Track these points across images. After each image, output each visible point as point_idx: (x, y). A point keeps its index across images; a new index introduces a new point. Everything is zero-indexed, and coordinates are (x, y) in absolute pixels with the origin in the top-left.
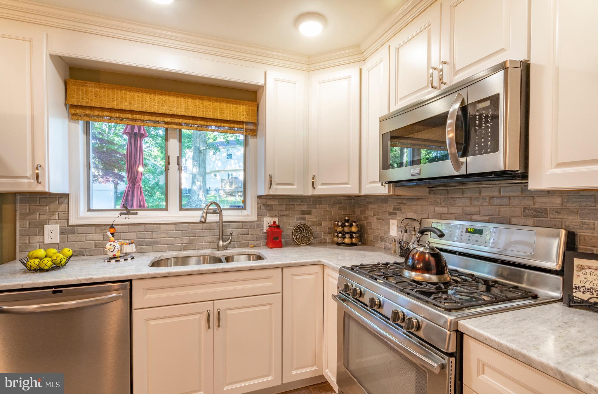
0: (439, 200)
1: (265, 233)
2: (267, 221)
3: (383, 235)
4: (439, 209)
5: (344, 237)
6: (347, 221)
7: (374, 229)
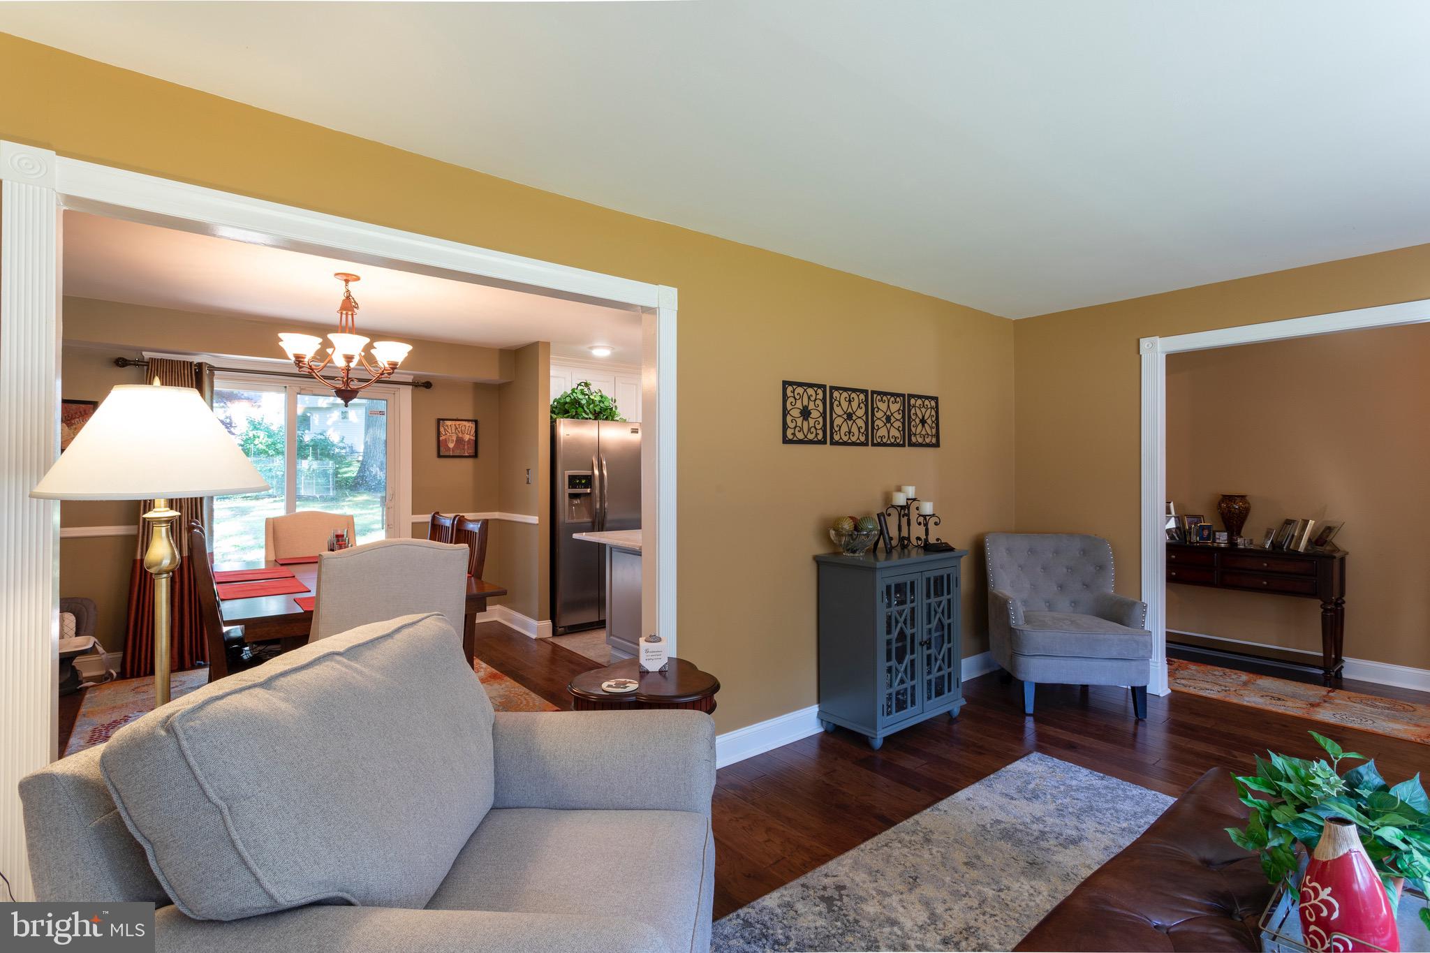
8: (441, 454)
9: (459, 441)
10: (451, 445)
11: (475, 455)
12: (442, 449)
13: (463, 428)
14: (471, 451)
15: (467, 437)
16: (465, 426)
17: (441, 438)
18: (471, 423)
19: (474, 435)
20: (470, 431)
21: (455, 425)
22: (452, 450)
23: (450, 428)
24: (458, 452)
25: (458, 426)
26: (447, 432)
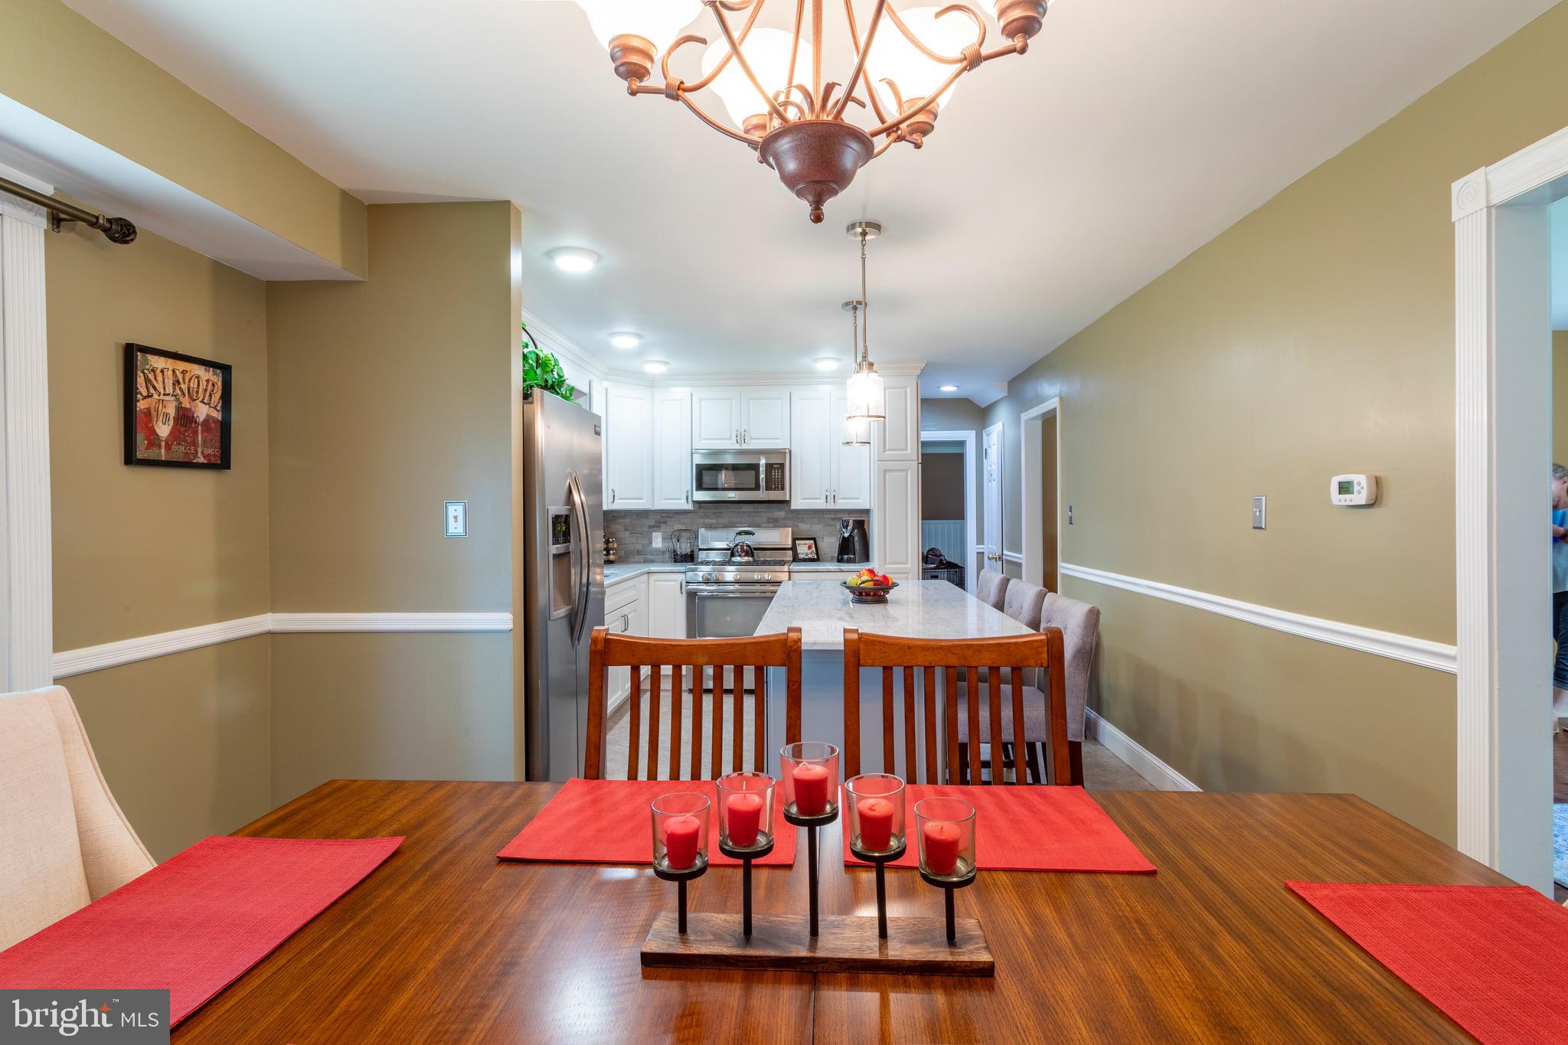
3: (640, 548)
4: (707, 521)
7: (627, 544)
8: (136, 454)
9: (184, 418)
10: (163, 430)
11: (222, 462)
12: (141, 439)
13: (194, 384)
14: (213, 451)
15: (202, 412)
17: (137, 407)
18: (215, 374)
19: (218, 408)
20: (210, 395)
21: (174, 371)
22: (163, 444)
23: (160, 378)
24: (179, 452)
25: (180, 377)
26: (152, 391)
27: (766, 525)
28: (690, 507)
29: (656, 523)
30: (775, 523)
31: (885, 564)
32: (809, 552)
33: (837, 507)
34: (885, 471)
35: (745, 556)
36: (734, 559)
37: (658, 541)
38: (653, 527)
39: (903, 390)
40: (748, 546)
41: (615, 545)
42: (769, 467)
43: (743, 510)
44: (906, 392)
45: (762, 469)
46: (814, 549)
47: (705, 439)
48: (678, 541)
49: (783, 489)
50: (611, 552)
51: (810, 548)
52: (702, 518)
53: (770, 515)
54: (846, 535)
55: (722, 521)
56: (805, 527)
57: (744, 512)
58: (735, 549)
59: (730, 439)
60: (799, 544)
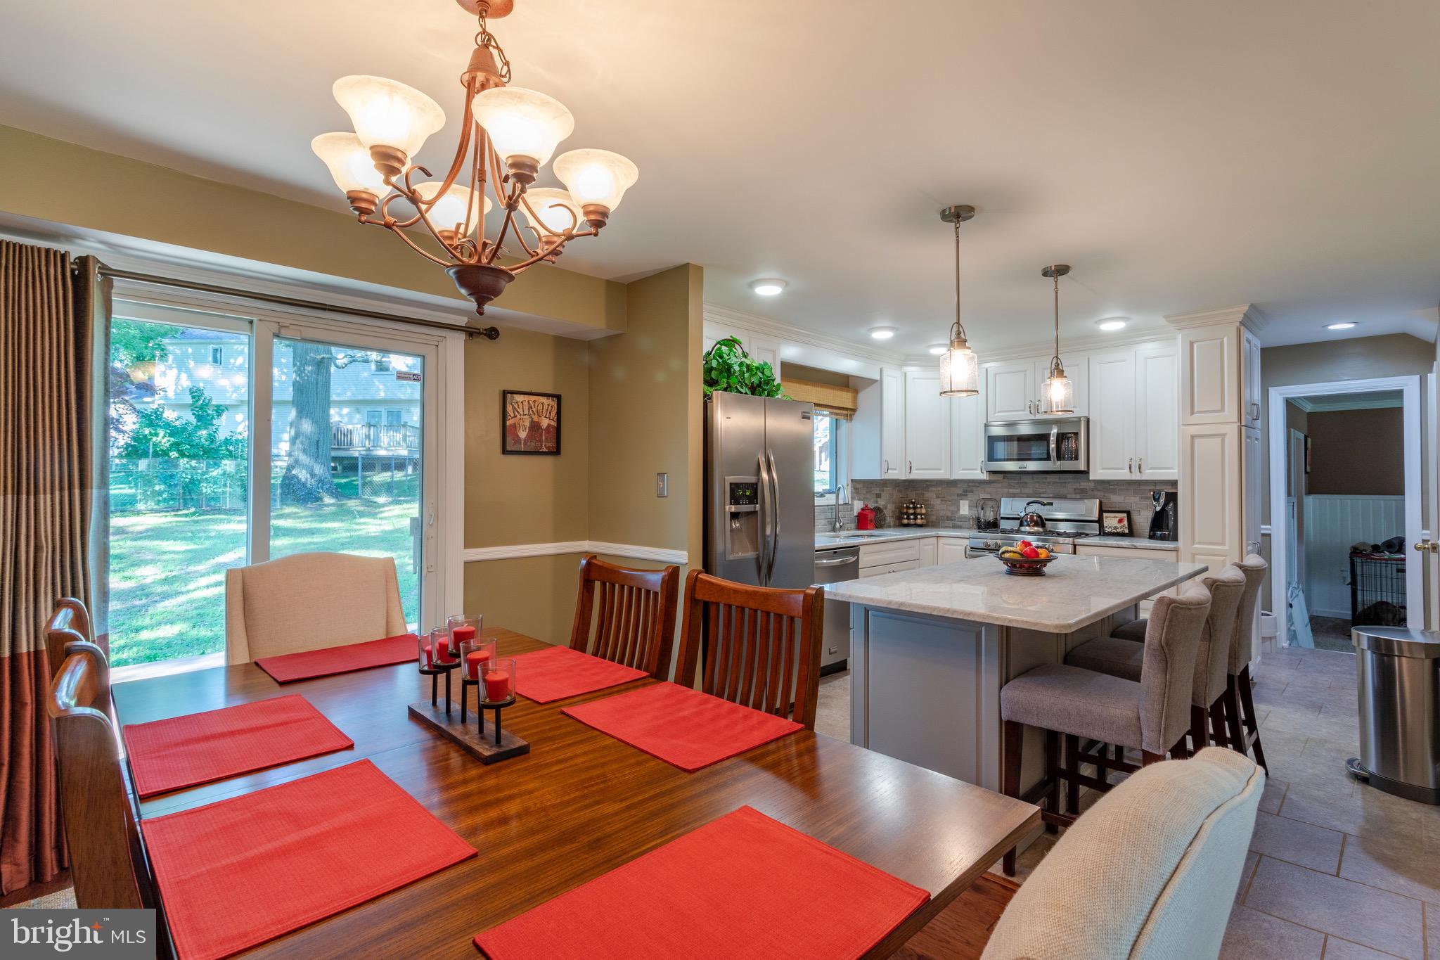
0: (1013, 484)
1: (856, 516)
2: (858, 506)
3: (949, 514)
4: (1004, 491)
5: (916, 519)
6: (913, 503)
7: (937, 511)
8: (508, 448)
9: (535, 427)
10: (523, 434)
11: (556, 451)
12: (509, 440)
13: (540, 408)
14: (552, 444)
15: (545, 423)
16: (543, 403)
17: (508, 423)
18: (552, 400)
19: (555, 419)
20: (550, 413)
21: (528, 402)
22: (523, 442)
23: (521, 406)
24: (532, 446)
25: (532, 404)
26: (517, 413)
27: (1074, 496)
28: (984, 476)
29: (964, 491)
30: (1083, 494)
31: (1193, 543)
32: (1119, 525)
33: (1144, 478)
34: (1193, 437)
35: (1034, 526)
36: (1023, 529)
37: (965, 509)
38: (961, 495)
39: (1219, 341)
40: (1039, 517)
41: (924, 511)
42: (1061, 438)
43: (1048, 480)
44: (1222, 344)
45: (1053, 439)
46: (1126, 522)
47: (999, 412)
48: (982, 509)
49: (1077, 458)
50: (919, 516)
51: (1120, 521)
52: (1006, 487)
53: (1077, 485)
54: (1158, 509)
55: (1026, 491)
56: (1116, 499)
57: (1049, 483)
58: (1025, 518)
59: (1024, 410)
60: (1107, 517)
